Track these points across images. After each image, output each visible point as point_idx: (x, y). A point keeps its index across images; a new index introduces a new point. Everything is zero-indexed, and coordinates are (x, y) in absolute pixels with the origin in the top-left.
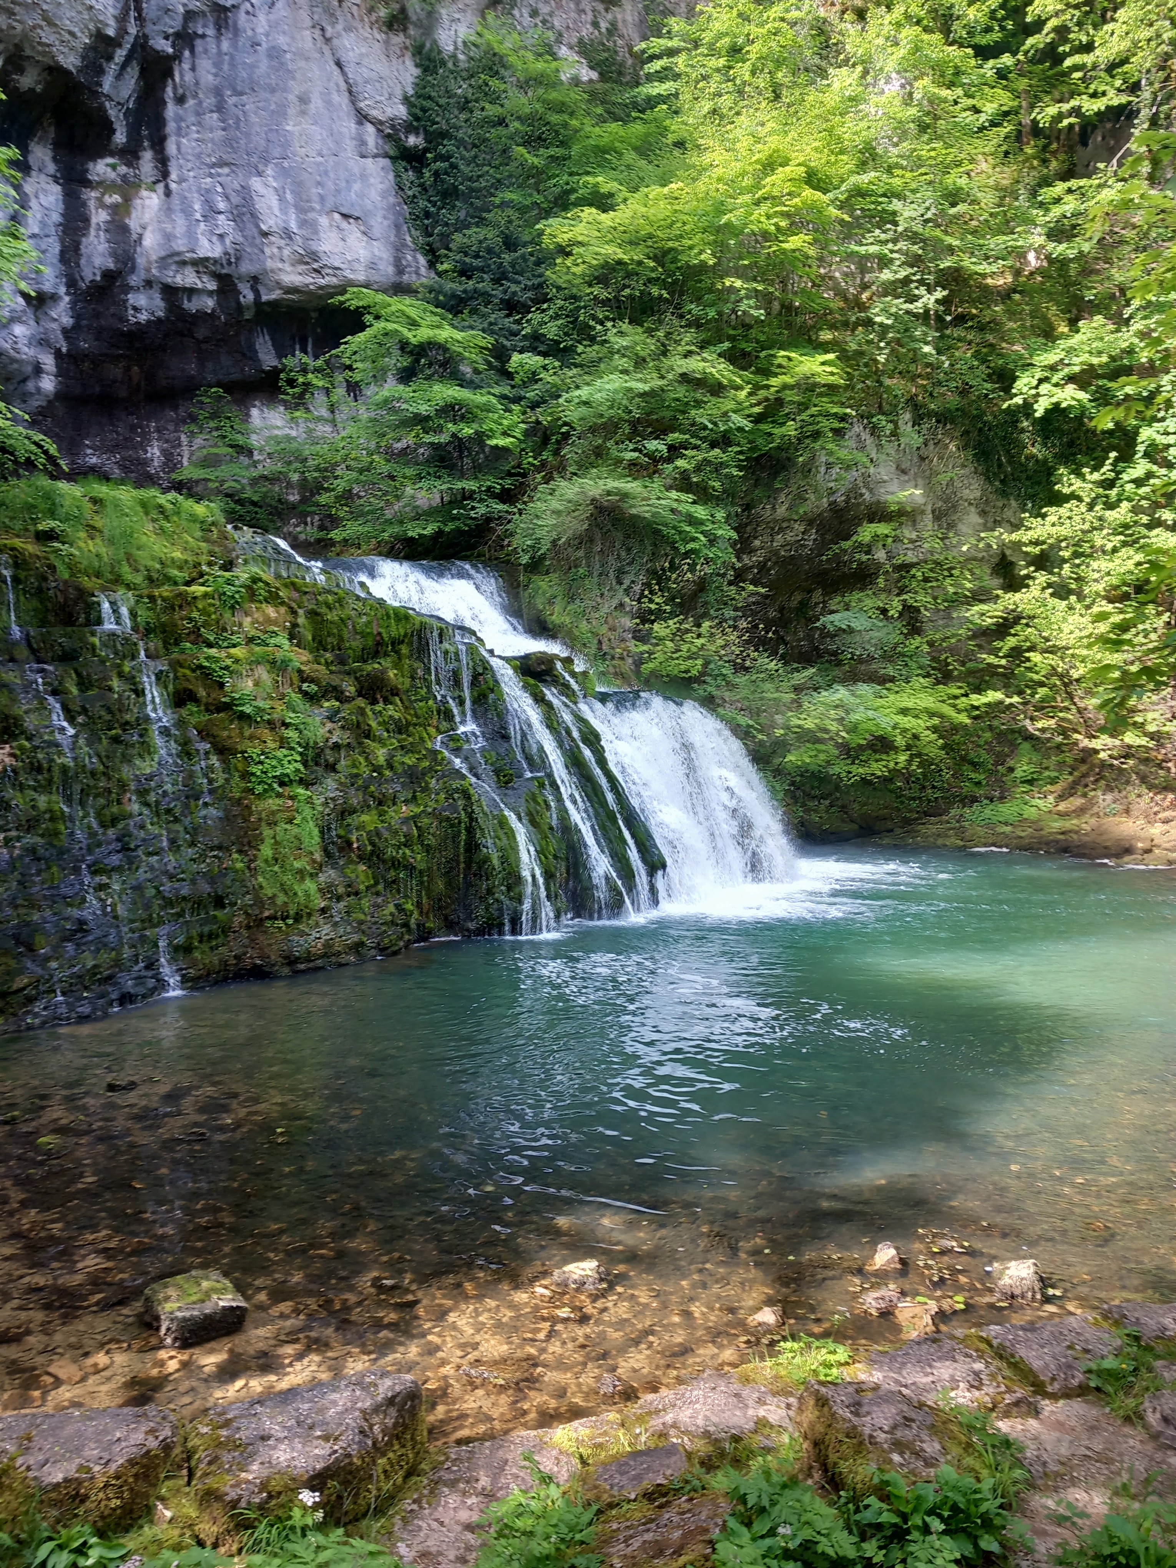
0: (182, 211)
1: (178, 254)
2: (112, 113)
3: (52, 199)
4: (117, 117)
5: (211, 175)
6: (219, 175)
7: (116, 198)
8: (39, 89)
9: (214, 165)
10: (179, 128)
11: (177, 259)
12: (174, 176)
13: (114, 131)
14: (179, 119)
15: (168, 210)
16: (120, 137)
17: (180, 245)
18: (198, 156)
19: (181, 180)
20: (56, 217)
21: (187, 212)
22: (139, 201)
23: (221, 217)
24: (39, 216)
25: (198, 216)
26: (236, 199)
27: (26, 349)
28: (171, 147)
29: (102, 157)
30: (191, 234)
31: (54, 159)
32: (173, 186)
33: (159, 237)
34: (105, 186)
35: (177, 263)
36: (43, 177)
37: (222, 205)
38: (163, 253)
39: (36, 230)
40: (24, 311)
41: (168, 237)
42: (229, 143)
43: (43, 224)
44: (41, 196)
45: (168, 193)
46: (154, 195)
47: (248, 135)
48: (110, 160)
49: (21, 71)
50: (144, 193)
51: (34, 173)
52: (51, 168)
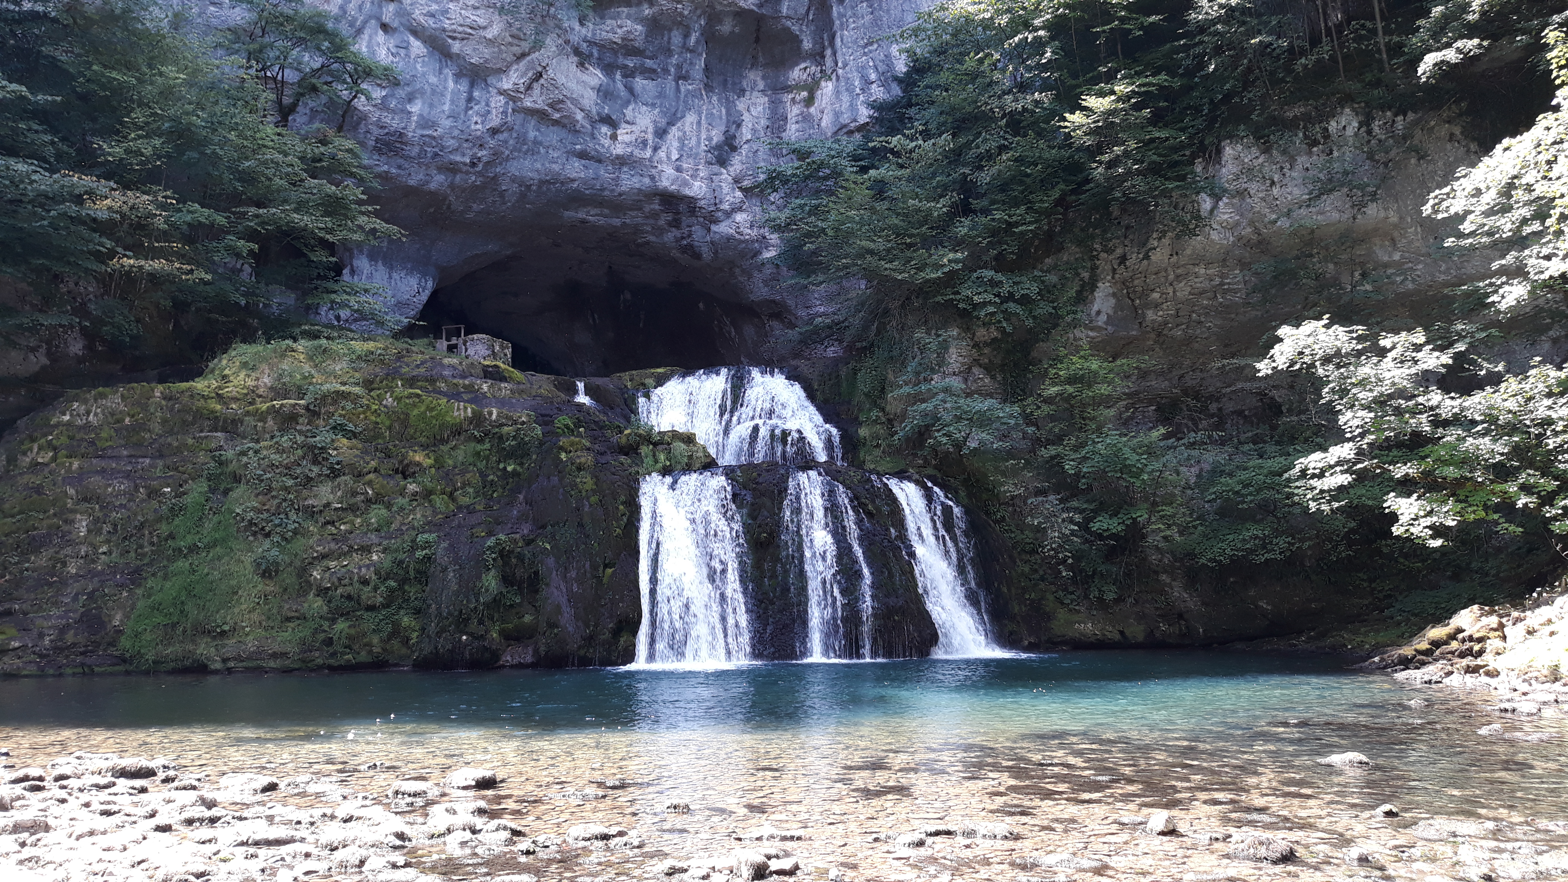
0: (847, 90)
1: (845, 126)
2: (795, 28)
3: (760, 109)
4: (801, 30)
5: (865, 54)
6: (871, 52)
7: (805, 94)
8: (737, 30)
9: (866, 45)
10: (842, 24)
11: (845, 130)
12: (840, 64)
13: (802, 41)
14: (841, 16)
15: (837, 93)
16: (807, 44)
17: (845, 119)
18: (855, 42)
19: (845, 65)
20: (763, 122)
21: (850, 90)
22: (819, 92)
23: (874, 86)
24: (750, 125)
25: (858, 91)
26: (882, 68)
27: (749, 231)
28: (838, 41)
29: (797, 65)
30: (853, 107)
31: (764, 78)
32: (840, 71)
33: (831, 115)
34: (798, 87)
35: (846, 133)
36: (755, 93)
37: (873, 77)
38: (835, 129)
39: (749, 137)
40: (743, 202)
41: (837, 114)
42: (876, 23)
43: (754, 130)
44: (752, 109)
45: (838, 77)
46: (830, 84)
47: (888, 11)
48: (803, 66)
49: (720, 22)
50: (823, 84)
51: (748, 93)
52: (761, 85)
